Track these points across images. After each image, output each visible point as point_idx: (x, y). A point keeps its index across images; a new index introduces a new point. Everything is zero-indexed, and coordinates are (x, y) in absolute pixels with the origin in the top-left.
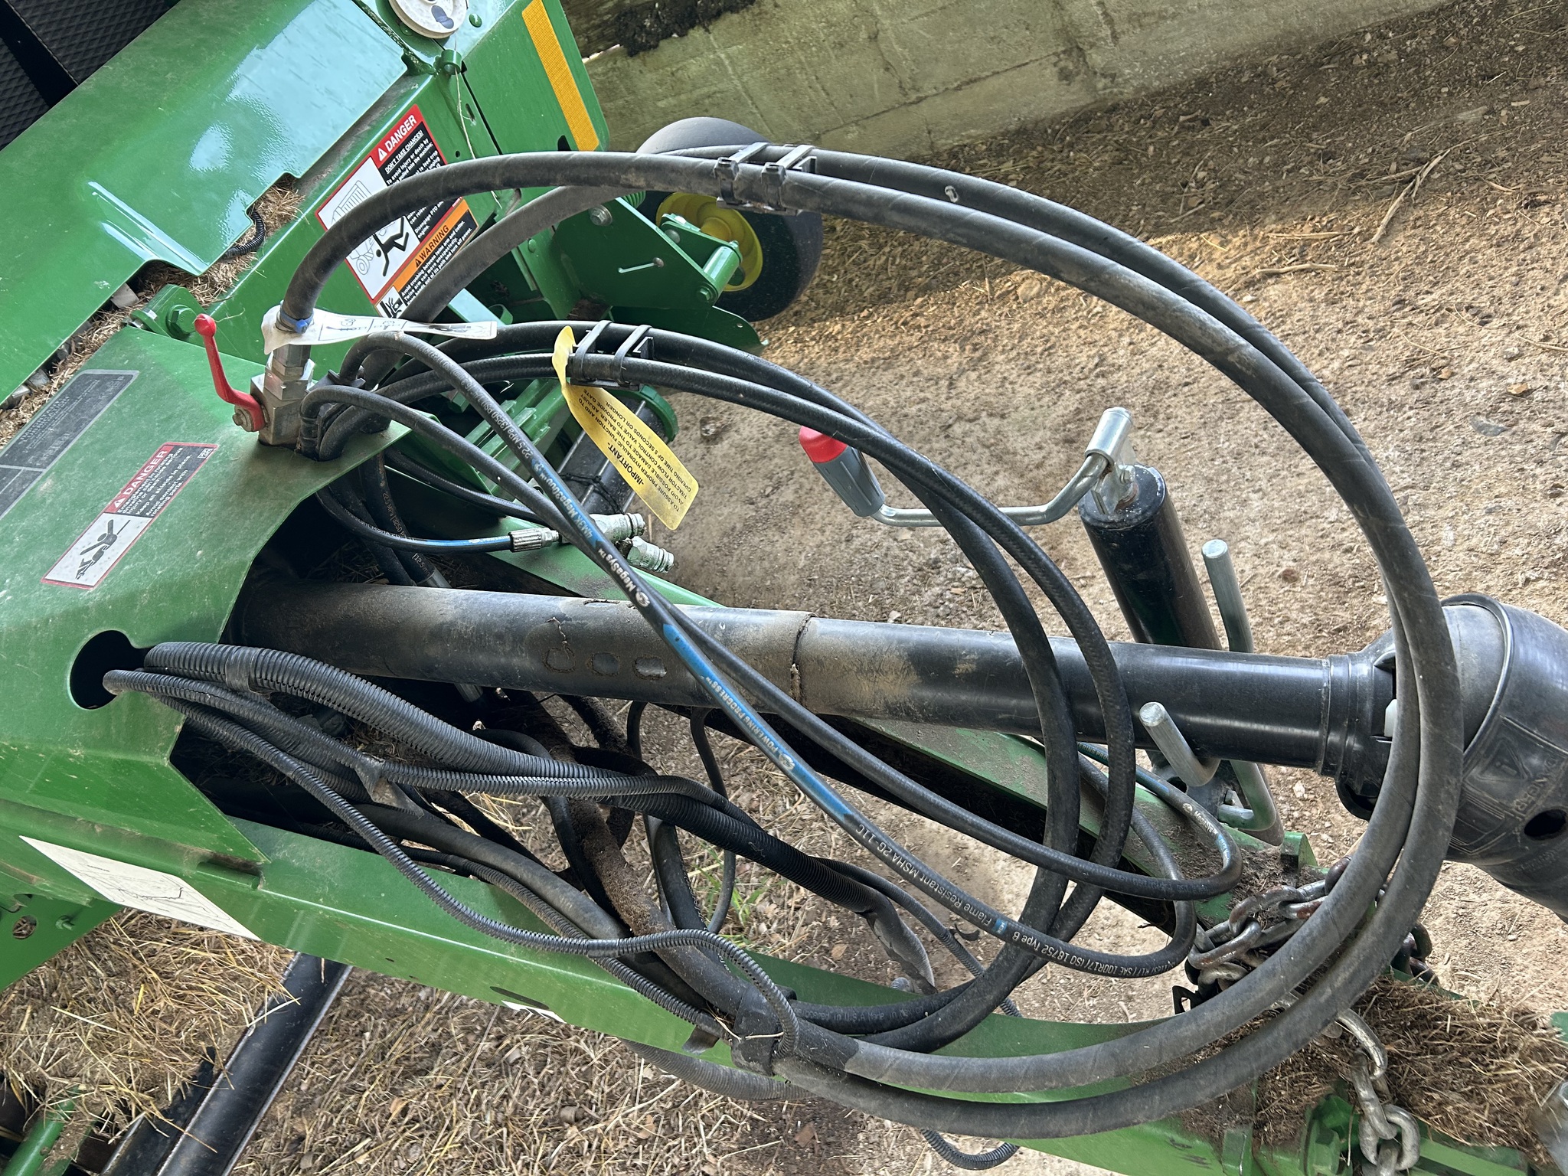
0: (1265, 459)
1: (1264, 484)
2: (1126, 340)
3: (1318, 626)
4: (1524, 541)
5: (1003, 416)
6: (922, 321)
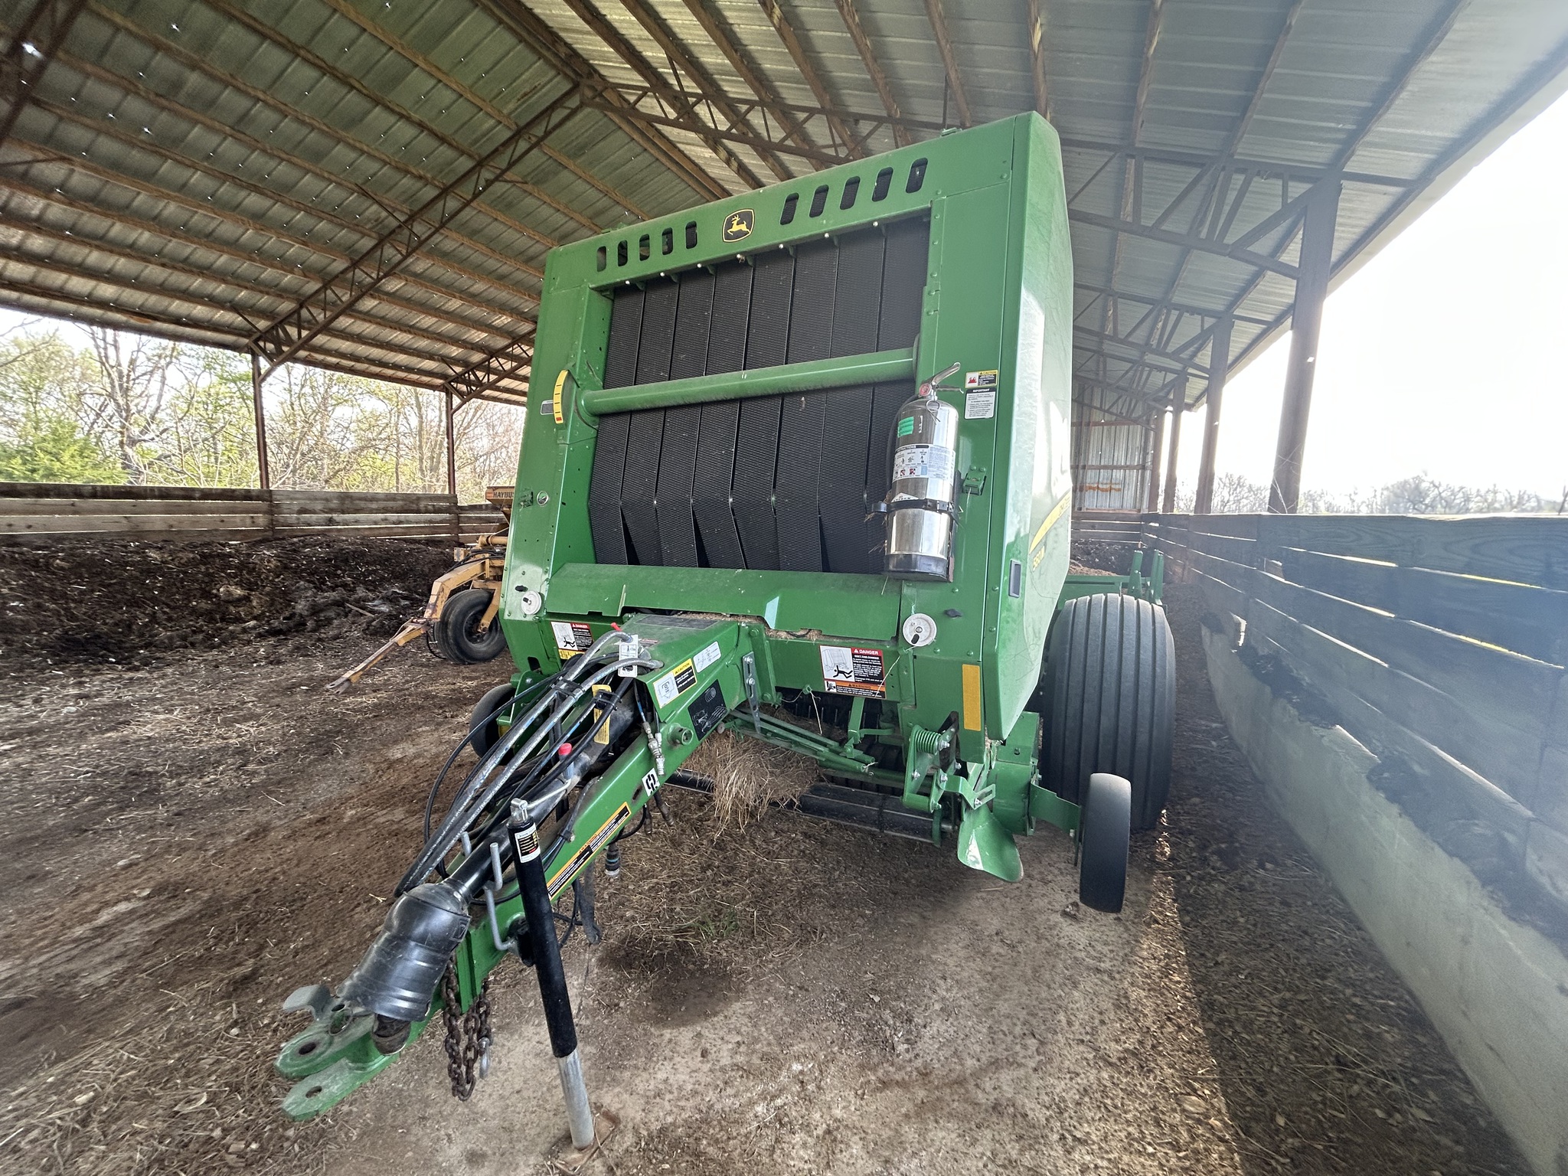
5: (1036, 1070)
6: (1173, 1029)
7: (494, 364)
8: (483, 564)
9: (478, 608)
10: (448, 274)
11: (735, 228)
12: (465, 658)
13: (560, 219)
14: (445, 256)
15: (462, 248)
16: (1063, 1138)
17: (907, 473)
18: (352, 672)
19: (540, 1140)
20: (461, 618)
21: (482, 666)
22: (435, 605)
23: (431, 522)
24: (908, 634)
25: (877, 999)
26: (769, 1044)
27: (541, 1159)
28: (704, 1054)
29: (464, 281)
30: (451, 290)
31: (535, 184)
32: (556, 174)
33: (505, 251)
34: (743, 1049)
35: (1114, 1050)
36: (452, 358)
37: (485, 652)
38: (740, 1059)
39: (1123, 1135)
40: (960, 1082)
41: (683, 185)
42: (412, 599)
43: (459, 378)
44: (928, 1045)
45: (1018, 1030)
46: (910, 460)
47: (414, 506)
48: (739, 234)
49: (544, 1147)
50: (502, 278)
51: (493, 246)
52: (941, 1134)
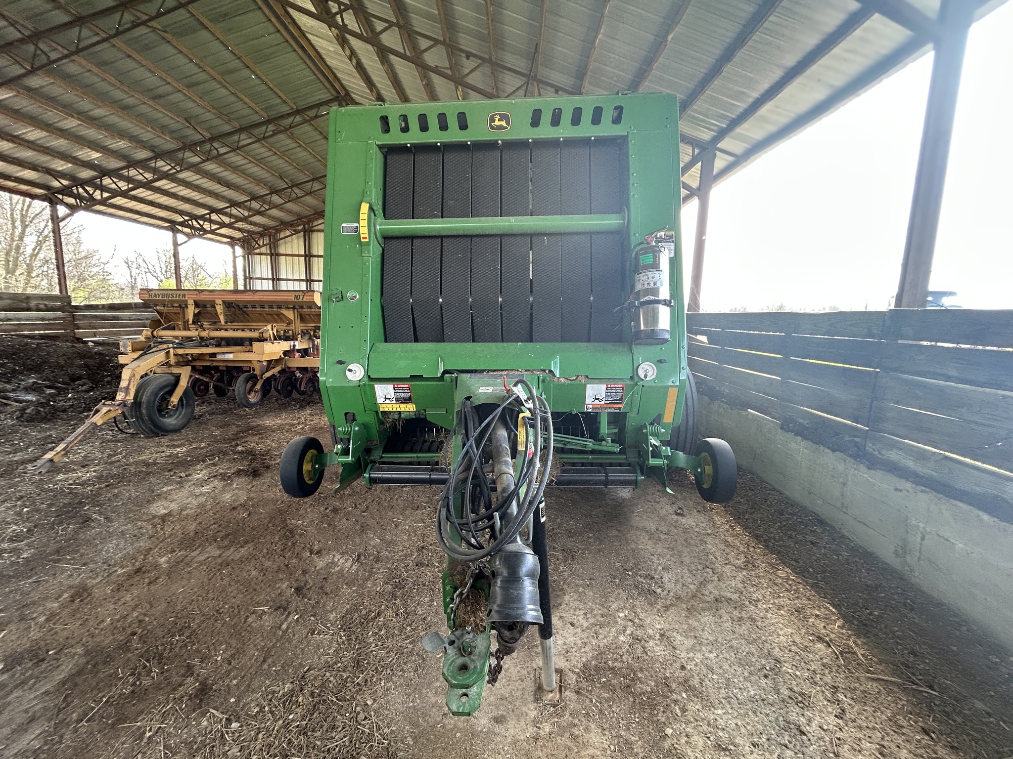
0: (734, 656)
1: (721, 656)
2: (771, 606)
3: (666, 678)
4: (727, 736)
5: (719, 580)
6: (752, 549)
7: (107, 181)
8: (168, 353)
9: (167, 389)
10: (69, 95)
11: (497, 123)
12: (157, 431)
13: (192, 68)
14: (68, 78)
15: (88, 74)
16: (750, 602)
17: (646, 285)
18: (53, 453)
19: (526, 696)
20: (152, 398)
21: (175, 436)
22: (127, 389)
23: (43, 319)
24: (641, 373)
25: (630, 573)
26: (600, 610)
27: (535, 704)
28: (572, 624)
29: (85, 104)
30: (68, 109)
31: (174, 34)
32: (195, 31)
33: (135, 85)
34: (589, 616)
35: (739, 563)
36: (59, 172)
37: (175, 425)
38: (592, 621)
39: (768, 593)
40: (694, 596)
41: (304, 66)
42: (56, 388)
43: (65, 191)
44: (669, 585)
45: (700, 567)
46: (653, 277)
47: (24, 305)
48: (500, 128)
49: (532, 698)
50: (125, 108)
51: (122, 77)
52: (706, 619)
